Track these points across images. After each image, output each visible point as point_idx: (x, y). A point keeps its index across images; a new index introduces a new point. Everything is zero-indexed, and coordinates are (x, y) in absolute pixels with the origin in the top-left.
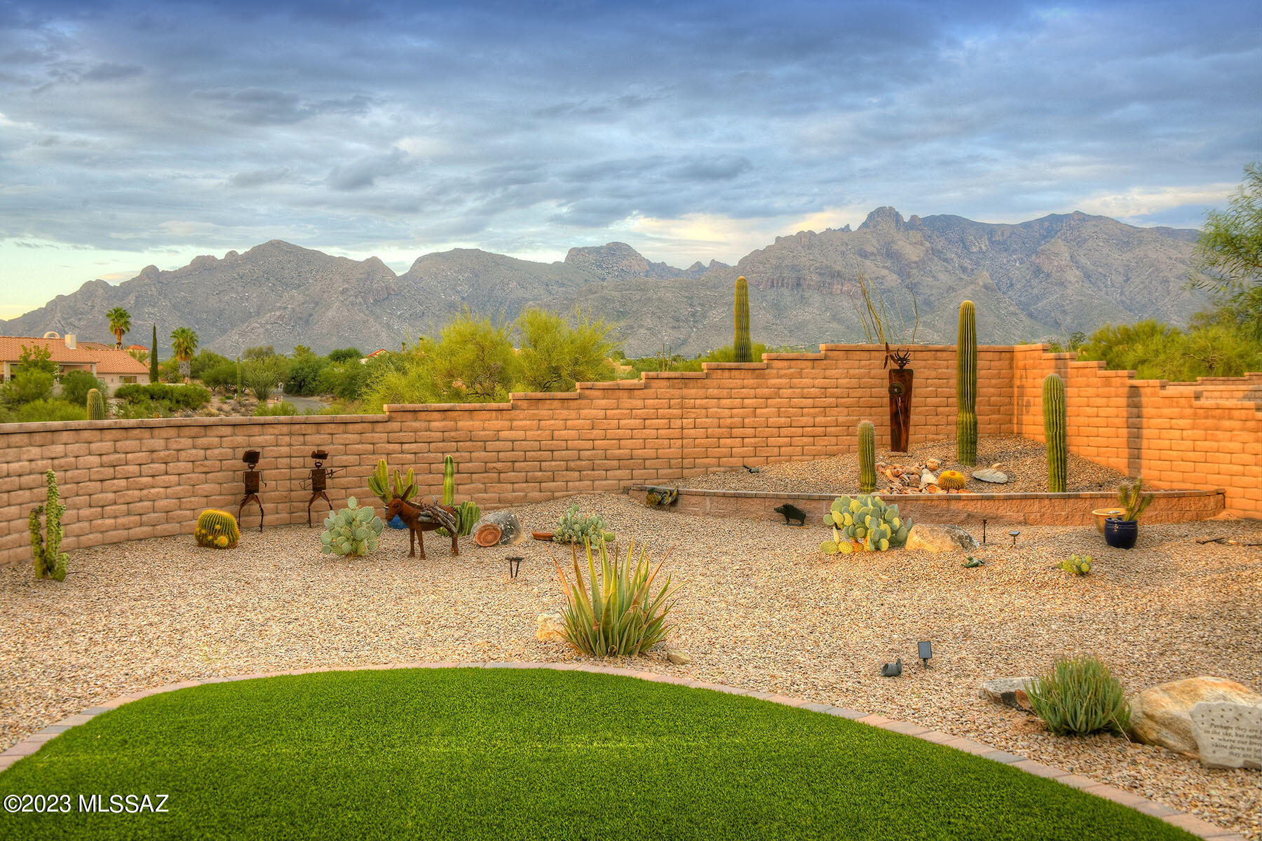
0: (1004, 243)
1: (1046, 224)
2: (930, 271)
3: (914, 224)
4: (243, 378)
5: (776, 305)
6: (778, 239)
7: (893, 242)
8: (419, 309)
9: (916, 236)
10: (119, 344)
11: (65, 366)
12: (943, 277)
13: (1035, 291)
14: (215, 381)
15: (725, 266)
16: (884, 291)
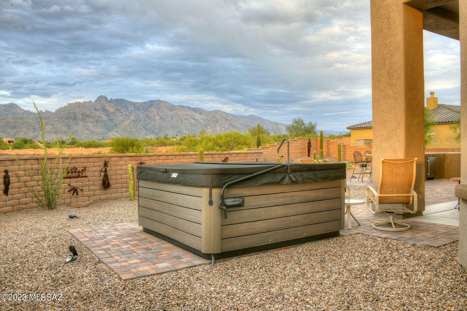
0: (138, 108)
1: (150, 103)
2: (116, 115)
3: (111, 101)
5: (68, 125)
6: (68, 104)
7: (105, 106)
9: (112, 105)
12: (120, 117)
13: (147, 122)
15: (51, 112)
16: (103, 121)
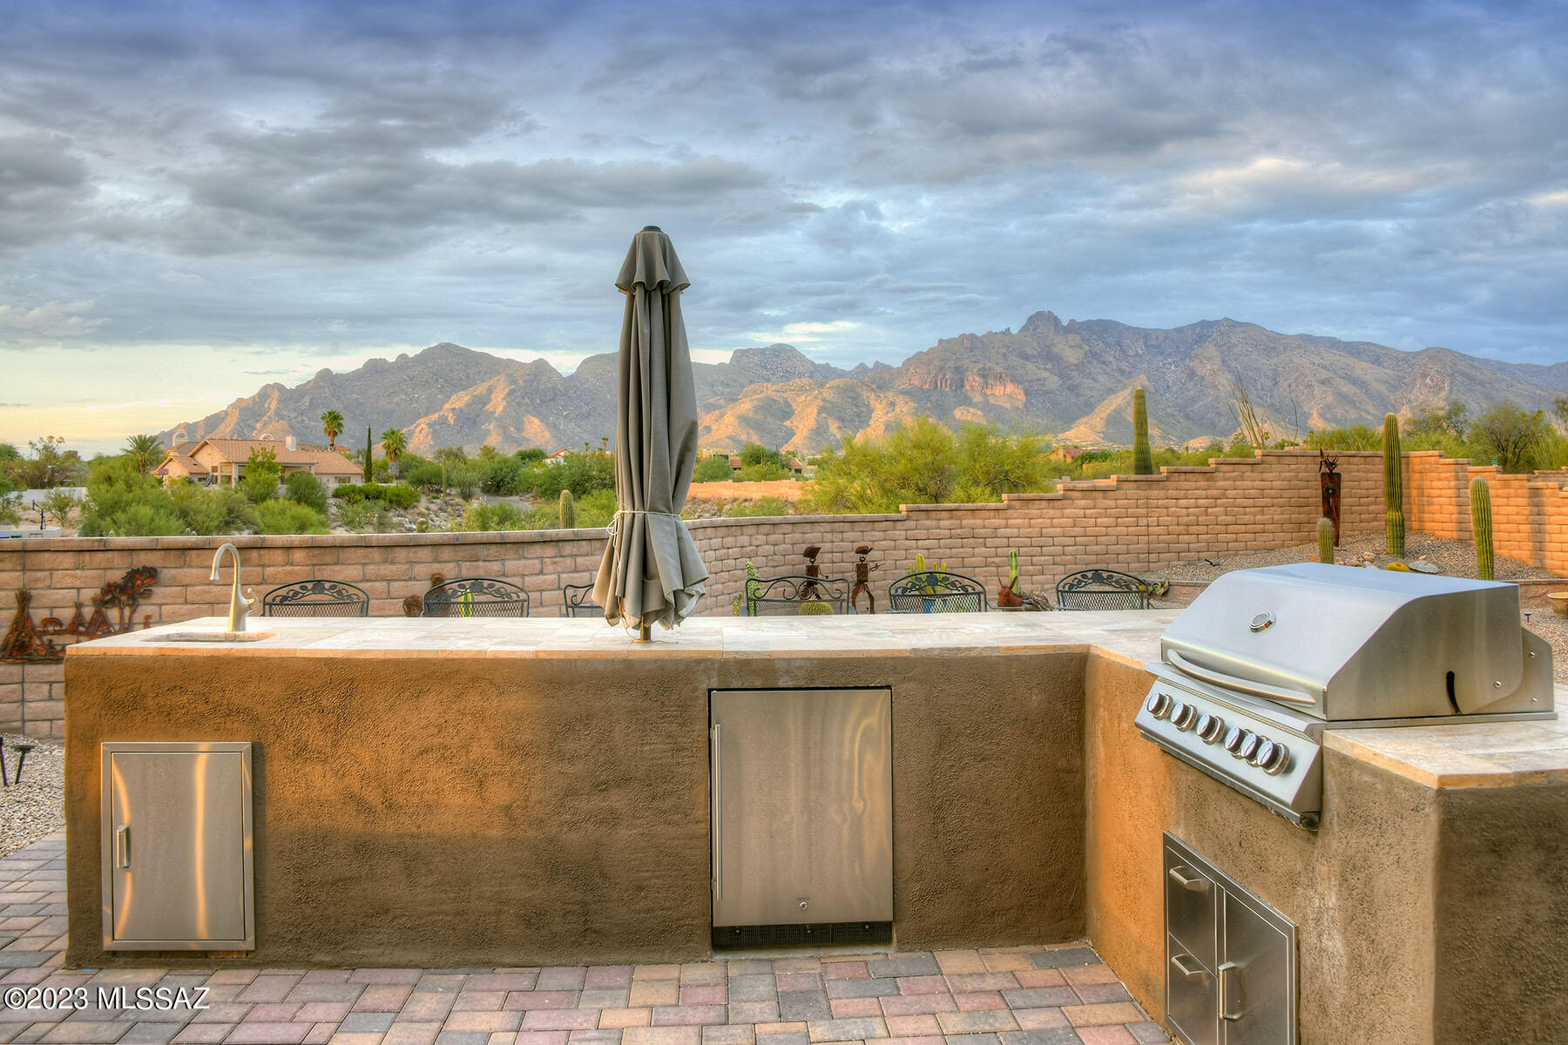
0: (1159, 346)
1: (1198, 330)
2: (1090, 374)
3: (1073, 327)
4: (448, 478)
5: (940, 405)
6: (941, 341)
7: (1052, 345)
8: (585, 409)
9: (1074, 339)
10: (332, 445)
11: (286, 467)
12: (1101, 378)
13: (1191, 393)
14: (419, 482)
15: (889, 368)
16: (1047, 393)
